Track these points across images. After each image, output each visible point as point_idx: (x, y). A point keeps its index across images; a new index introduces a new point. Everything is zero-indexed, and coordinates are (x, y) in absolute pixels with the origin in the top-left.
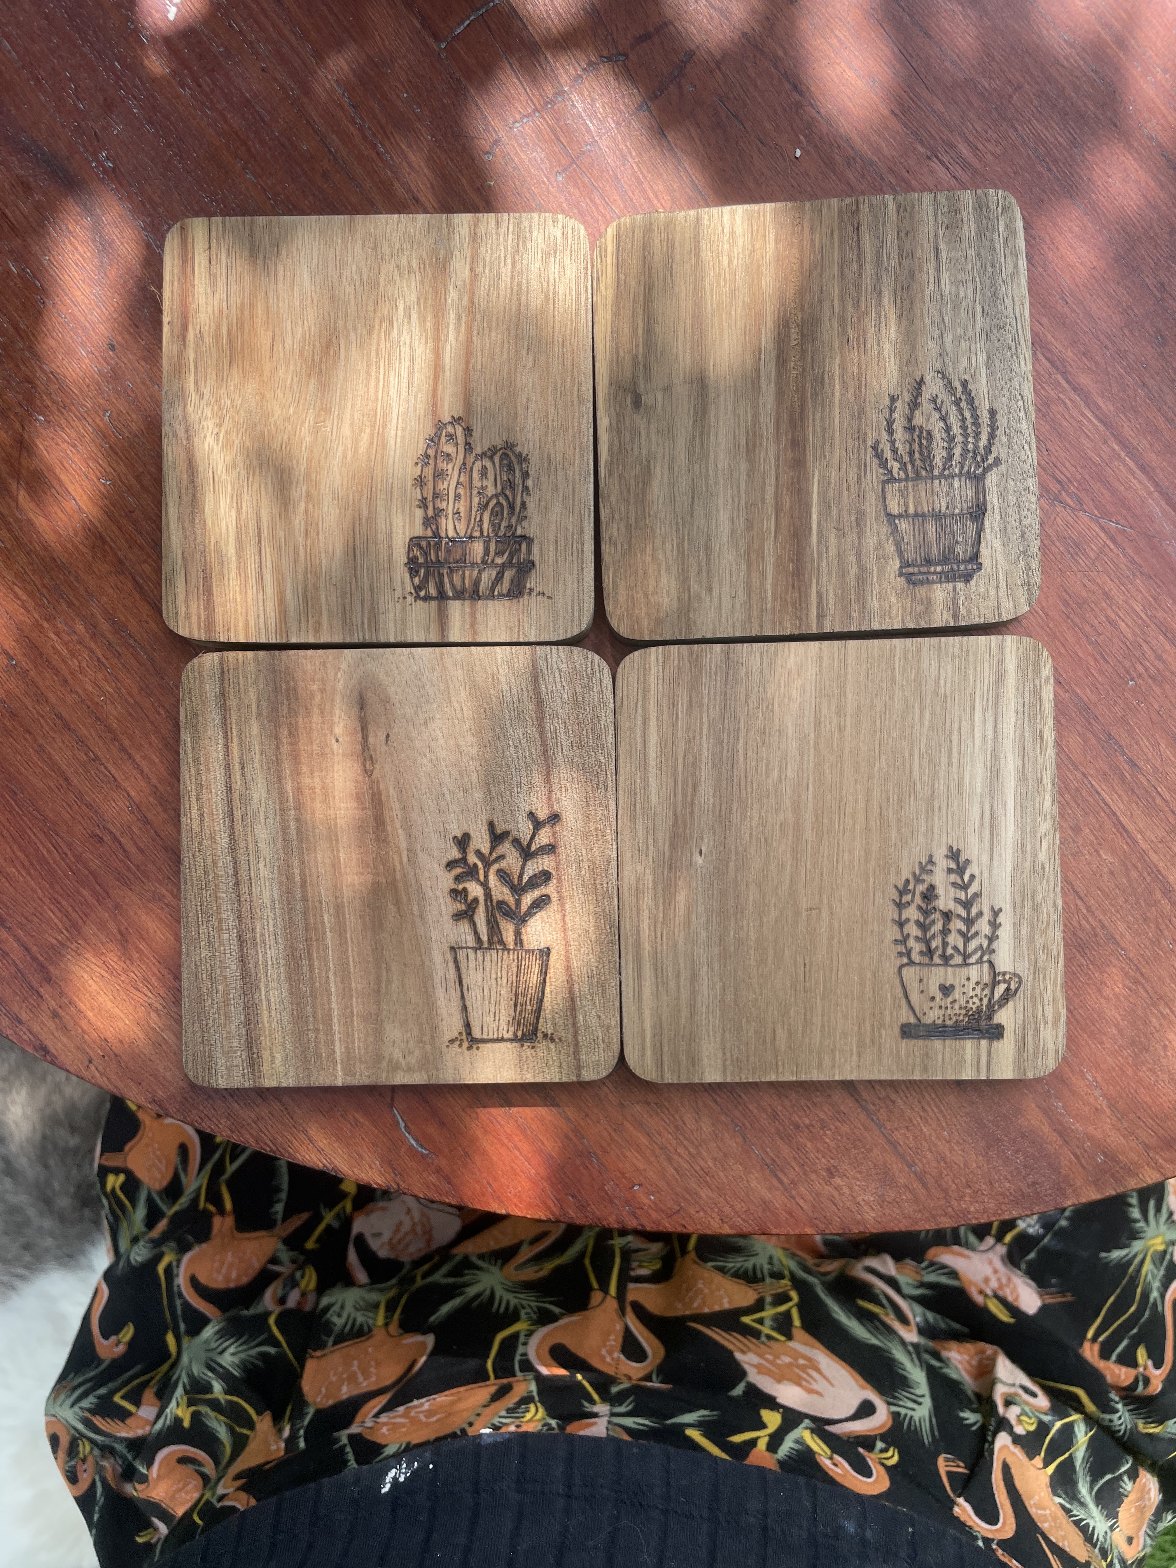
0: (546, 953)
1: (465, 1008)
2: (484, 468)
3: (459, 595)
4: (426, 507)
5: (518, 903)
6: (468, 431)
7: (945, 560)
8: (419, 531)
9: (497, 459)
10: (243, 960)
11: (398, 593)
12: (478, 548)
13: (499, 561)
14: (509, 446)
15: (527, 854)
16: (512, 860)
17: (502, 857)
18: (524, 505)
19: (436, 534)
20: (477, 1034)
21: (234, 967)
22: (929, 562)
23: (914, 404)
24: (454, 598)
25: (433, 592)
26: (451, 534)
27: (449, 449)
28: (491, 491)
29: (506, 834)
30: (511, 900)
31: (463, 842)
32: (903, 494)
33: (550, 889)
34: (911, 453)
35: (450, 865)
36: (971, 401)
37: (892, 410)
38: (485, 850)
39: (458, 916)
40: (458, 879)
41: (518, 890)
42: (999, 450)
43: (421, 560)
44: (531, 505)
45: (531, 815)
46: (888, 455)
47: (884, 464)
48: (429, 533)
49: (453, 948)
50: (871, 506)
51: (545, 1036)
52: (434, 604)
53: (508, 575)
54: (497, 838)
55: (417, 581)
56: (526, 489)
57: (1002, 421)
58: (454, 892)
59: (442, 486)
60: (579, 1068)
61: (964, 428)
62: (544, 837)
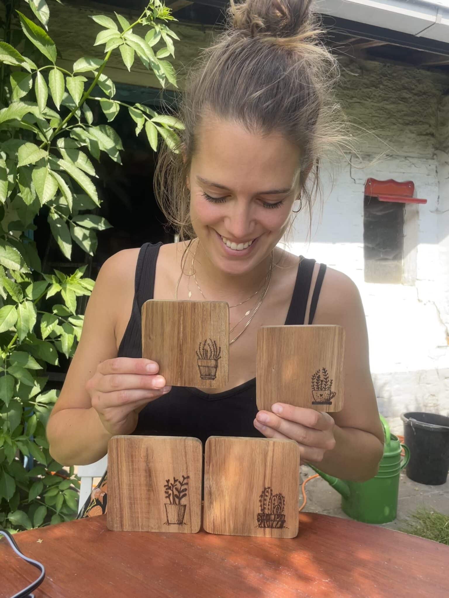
0: (185, 506)
1: (167, 517)
2: (275, 499)
3: (268, 527)
4: (262, 507)
5: (180, 495)
6: (271, 490)
7: (209, 375)
8: (260, 512)
9: (278, 497)
10: (120, 505)
11: (255, 525)
12: (273, 517)
13: (277, 520)
14: (280, 494)
15: (182, 485)
16: (178, 485)
17: (176, 485)
18: (283, 508)
19: (264, 513)
20: (170, 522)
21: (118, 506)
22: (206, 375)
23: (205, 345)
24: (267, 527)
25: (263, 526)
26: (267, 513)
27: (267, 494)
28: (276, 504)
29: (177, 480)
30: (178, 494)
31: (168, 481)
32: (202, 362)
33: (187, 492)
34: (203, 354)
35: (165, 486)
36: (216, 345)
37: (200, 345)
38: (173, 483)
39: (166, 497)
40: (166, 489)
41: (179, 492)
42: (221, 355)
43: (260, 518)
44: (285, 507)
45: (183, 476)
46: (199, 354)
47: (198, 356)
48: (262, 513)
49: (165, 504)
50: (195, 364)
51: (184, 523)
52: (263, 529)
53: (280, 523)
54: (175, 481)
55: (259, 523)
56: (284, 504)
57: (221, 350)
58: (166, 492)
59: (265, 502)
60: (191, 530)
61: (214, 350)
62: (185, 481)
